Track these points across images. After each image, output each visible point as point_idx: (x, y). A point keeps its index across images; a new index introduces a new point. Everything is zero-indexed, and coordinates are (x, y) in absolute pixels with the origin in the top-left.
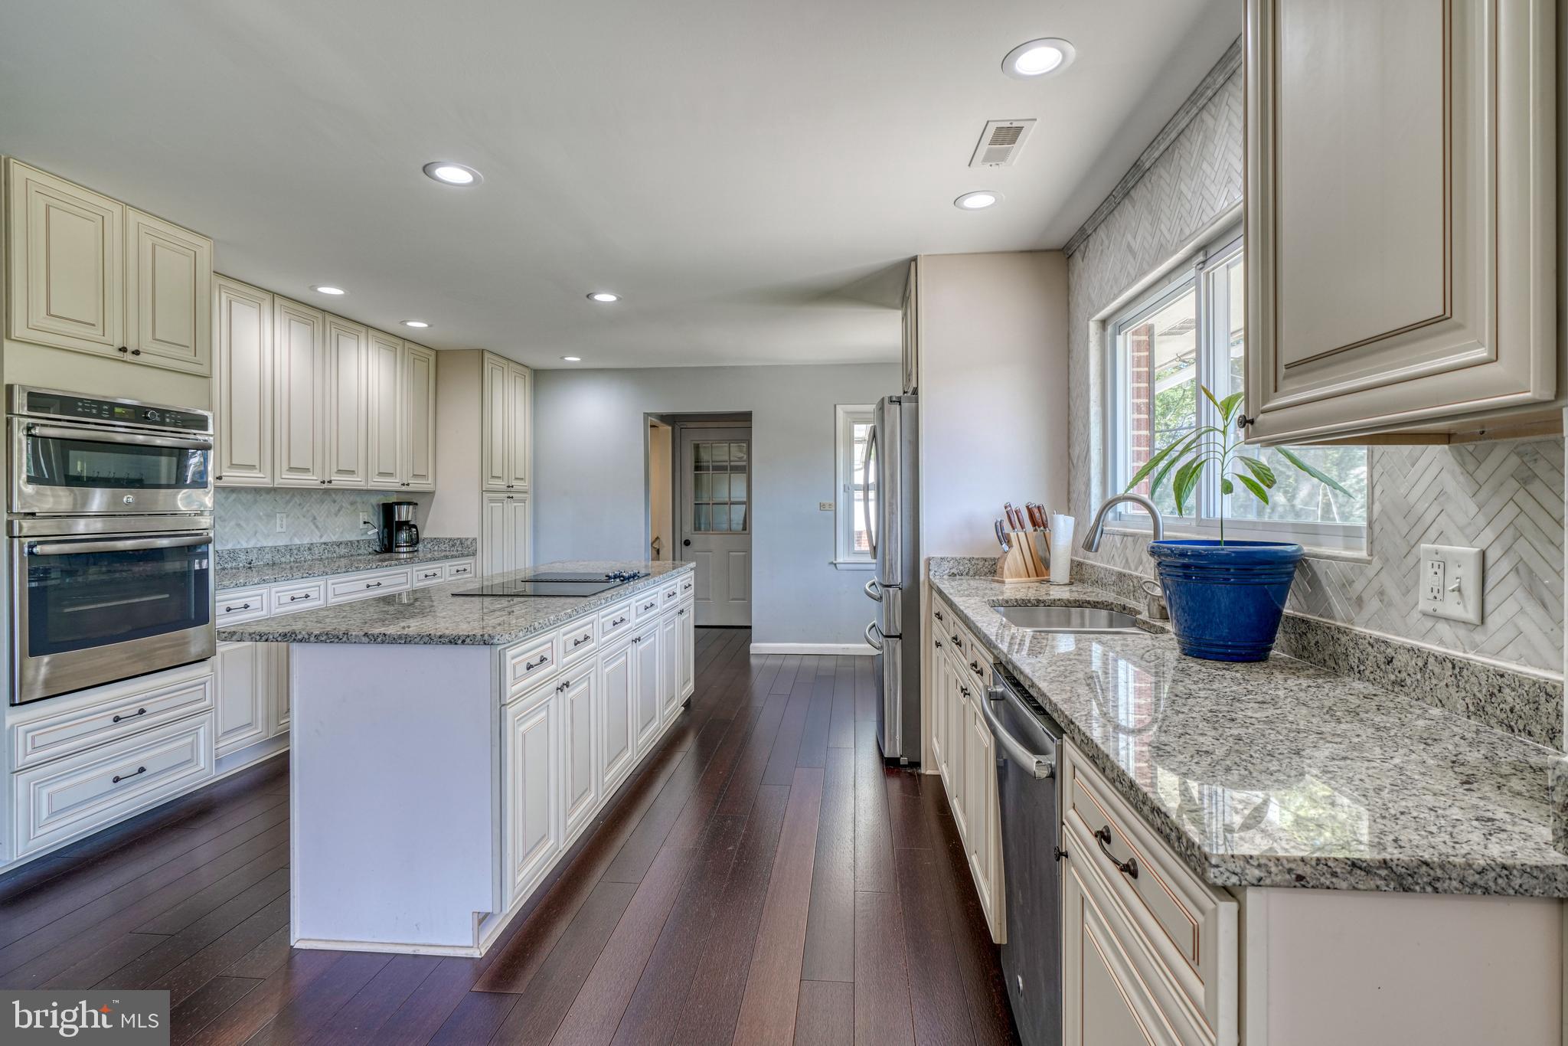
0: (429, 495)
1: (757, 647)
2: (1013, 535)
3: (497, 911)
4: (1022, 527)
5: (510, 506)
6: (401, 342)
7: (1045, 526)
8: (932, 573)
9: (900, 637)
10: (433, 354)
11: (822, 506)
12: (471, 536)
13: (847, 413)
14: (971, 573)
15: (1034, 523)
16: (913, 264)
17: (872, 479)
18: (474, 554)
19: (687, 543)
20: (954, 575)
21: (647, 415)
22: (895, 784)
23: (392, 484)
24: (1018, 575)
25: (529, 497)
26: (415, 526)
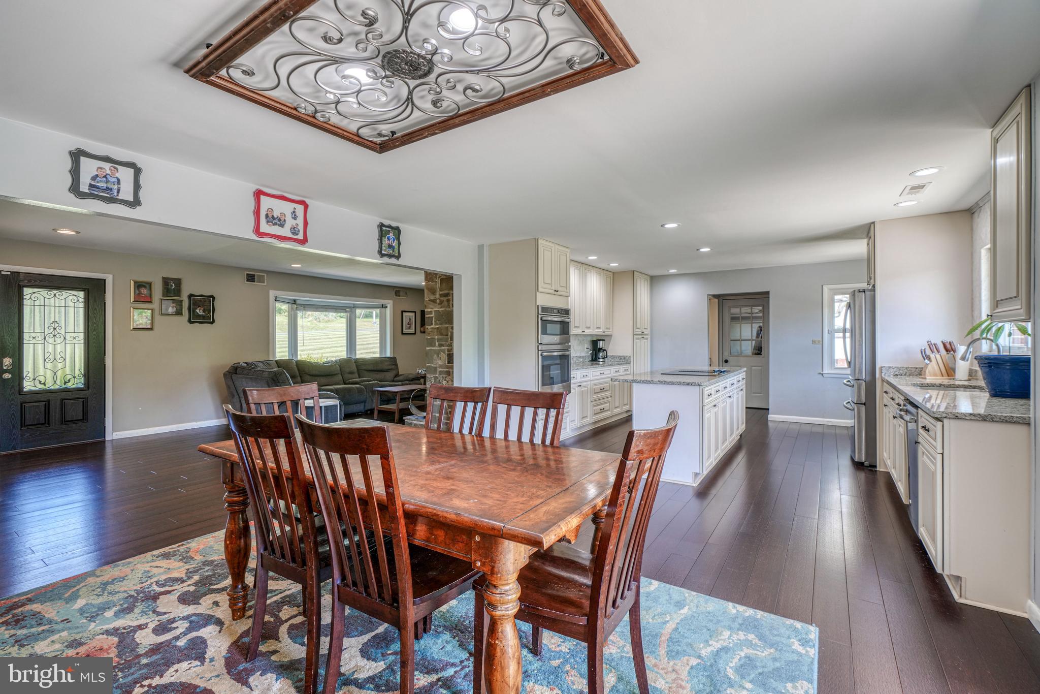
0: (611, 336)
1: (771, 417)
2: (932, 356)
3: (701, 472)
4: (938, 352)
5: (643, 341)
6: (602, 271)
7: (954, 351)
8: (883, 374)
9: (864, 404)
10: (612, 274)
11: (814, 342)
12: (629, 355)
13: (830, 289)
14: (908, 374)
15: (947, 350)
16: (872, 225)
17: (848, 326)
18: (630, 363)
19: (726, 361)
20: (897, 375)
21: (708, 295)
22: (862, 475)
23: (599, 332)
24: (935, 375)
25: (649, 337)
26: (605, 350)
